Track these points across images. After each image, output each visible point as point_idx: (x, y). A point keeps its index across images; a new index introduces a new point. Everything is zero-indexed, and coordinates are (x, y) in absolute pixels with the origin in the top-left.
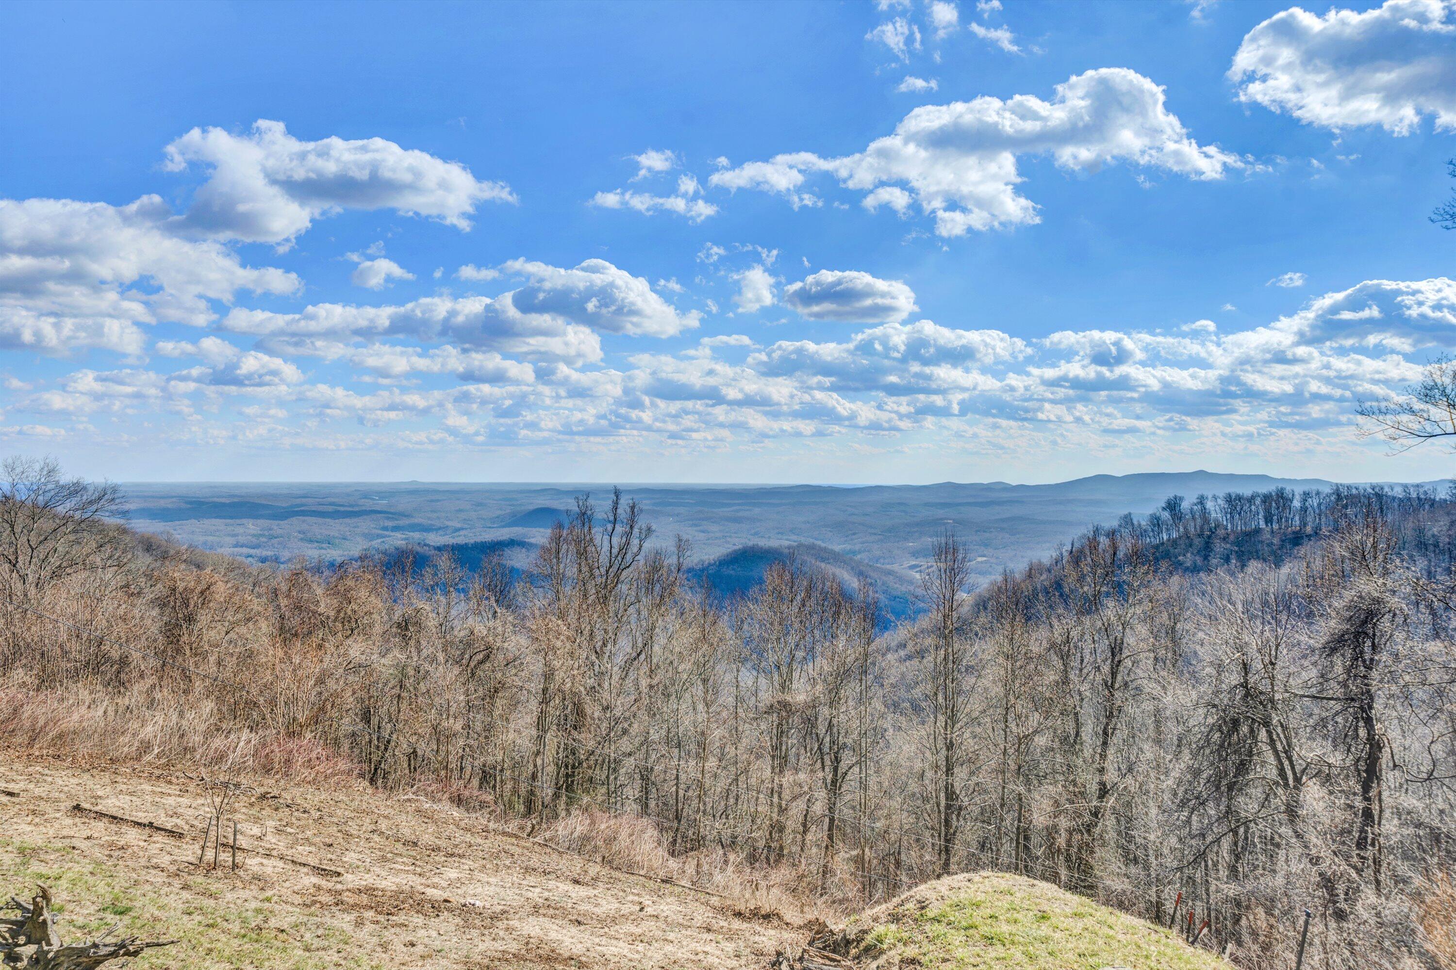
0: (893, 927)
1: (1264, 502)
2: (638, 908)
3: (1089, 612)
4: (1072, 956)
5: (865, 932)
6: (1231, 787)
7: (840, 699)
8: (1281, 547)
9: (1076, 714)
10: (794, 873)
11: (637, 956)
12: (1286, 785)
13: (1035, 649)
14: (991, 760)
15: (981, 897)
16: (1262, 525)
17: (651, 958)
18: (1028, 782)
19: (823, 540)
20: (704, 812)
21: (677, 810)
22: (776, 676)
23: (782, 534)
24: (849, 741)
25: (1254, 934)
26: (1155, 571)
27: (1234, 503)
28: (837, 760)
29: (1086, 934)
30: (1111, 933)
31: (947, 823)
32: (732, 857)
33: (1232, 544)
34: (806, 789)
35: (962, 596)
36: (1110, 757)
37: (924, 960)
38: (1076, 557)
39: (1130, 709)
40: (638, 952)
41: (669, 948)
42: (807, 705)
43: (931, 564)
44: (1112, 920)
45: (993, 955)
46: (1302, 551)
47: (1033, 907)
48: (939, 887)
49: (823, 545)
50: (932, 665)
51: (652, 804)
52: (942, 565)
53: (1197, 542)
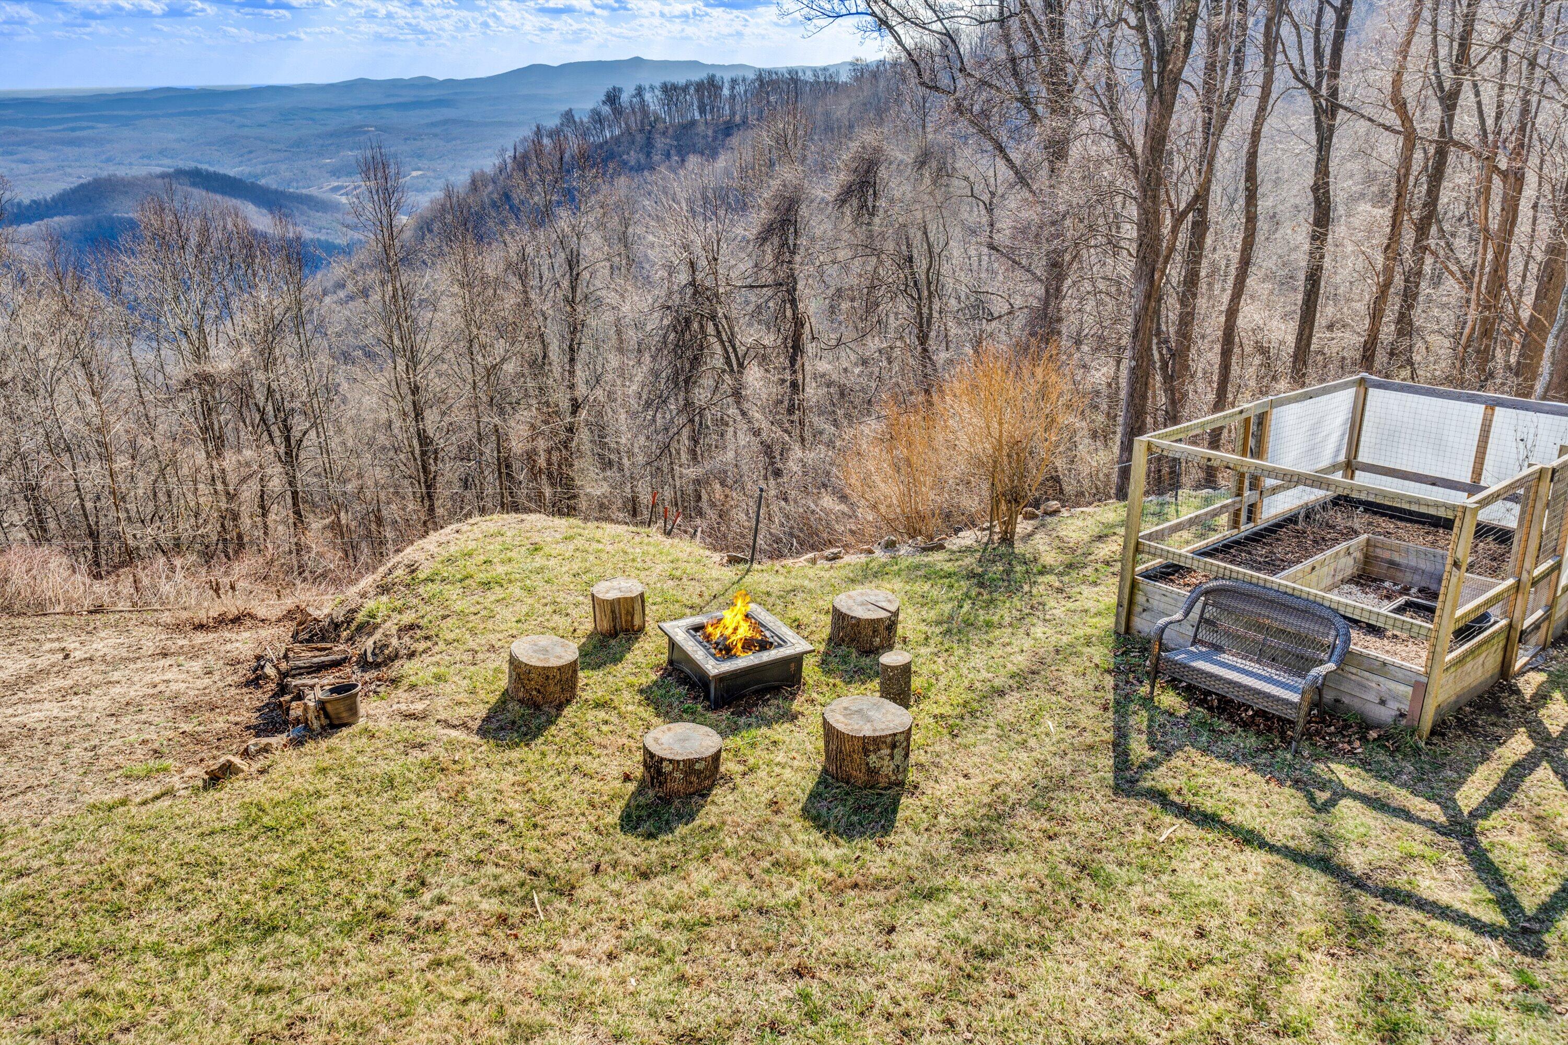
0: (385, 598)
1: (697, 91)
2: (61, 656)
3: (541, 224)
4: (567, 579)
5: (354, 611)
6: (686, 381)
7: (275, 359)
8: (715, 139)
9: (541, 335)
10: (261, 560)
11: (74, 713)
12: (732, 370)
13: (490, 271)
14: (460, 396)
15: (472, 545)
16: (697, 116)
17: (93, 709)
18: (502, 412)
19: (209, 163)
20: (129, 518)
21: (89, 526)
22: (184, 344)
23: (149, 157)
24: (297, 405)
25: (713, 505)
26: (604, 174)
27: (669, 90)
28: (287, 429)
29: (578, 554)
30: (600, 546)
31: (425, 470)
32: (178, 562)
33: (672, 138)
34: (255, 467)
35: (402, 219)
36: (579, 373)
37: (422, 623)
38: (521, 163)
39: (592, 322)
40: (73, 707)
41: (115, 690)
42: (234, 373)
43: (360, 184)
44: (598, 534)
45: (493, 598)
46: (735, 140)
47: (526, 542)
48: (427, 546)
49: (211, 169)
50: (380, 304)
51: (52, 525)
52: (372, 184)
53: (639, 138)
